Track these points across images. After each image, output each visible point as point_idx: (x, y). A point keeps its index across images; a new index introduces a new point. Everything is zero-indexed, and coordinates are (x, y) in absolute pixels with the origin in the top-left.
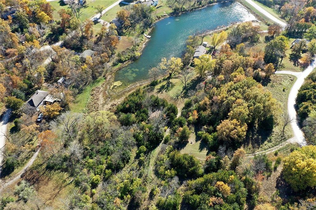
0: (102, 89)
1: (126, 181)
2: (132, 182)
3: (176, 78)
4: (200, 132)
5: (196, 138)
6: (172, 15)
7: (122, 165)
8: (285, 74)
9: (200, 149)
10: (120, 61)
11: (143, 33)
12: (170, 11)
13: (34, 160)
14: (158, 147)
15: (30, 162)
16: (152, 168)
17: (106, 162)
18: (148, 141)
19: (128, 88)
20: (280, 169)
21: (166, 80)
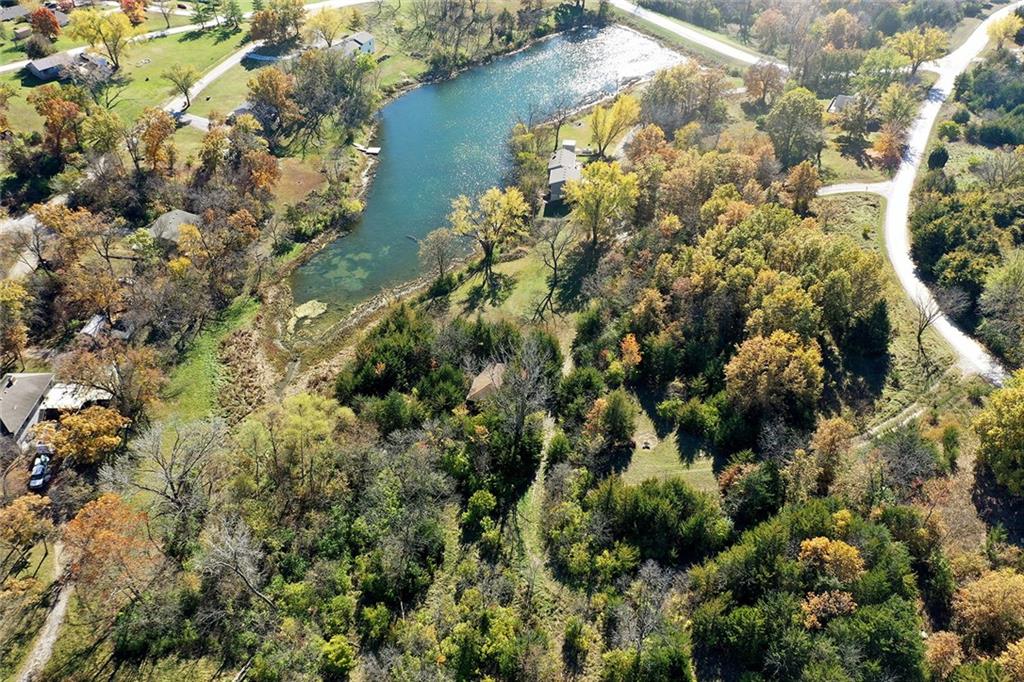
0: (256, 335)
1: (459, 627)
2: (484, 624)
3: (511, 259)
4: (665, 404)
5: (656, 427)
6: (428, 80)
7: (424, 579)
8: (846, 194)
9: (682, 458)
10: (300, 237)
11: (349, 141)
12: (422, 68)
13: (53, 638)
14: (535, 485)
15: (36, 651)
16: (536, 558)
17: (355, 582)
18: (494, 471)
19: (354, 316)
20: (966, 461)
21: (479, 269)
